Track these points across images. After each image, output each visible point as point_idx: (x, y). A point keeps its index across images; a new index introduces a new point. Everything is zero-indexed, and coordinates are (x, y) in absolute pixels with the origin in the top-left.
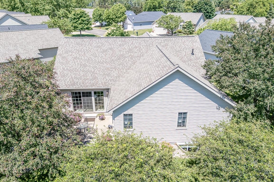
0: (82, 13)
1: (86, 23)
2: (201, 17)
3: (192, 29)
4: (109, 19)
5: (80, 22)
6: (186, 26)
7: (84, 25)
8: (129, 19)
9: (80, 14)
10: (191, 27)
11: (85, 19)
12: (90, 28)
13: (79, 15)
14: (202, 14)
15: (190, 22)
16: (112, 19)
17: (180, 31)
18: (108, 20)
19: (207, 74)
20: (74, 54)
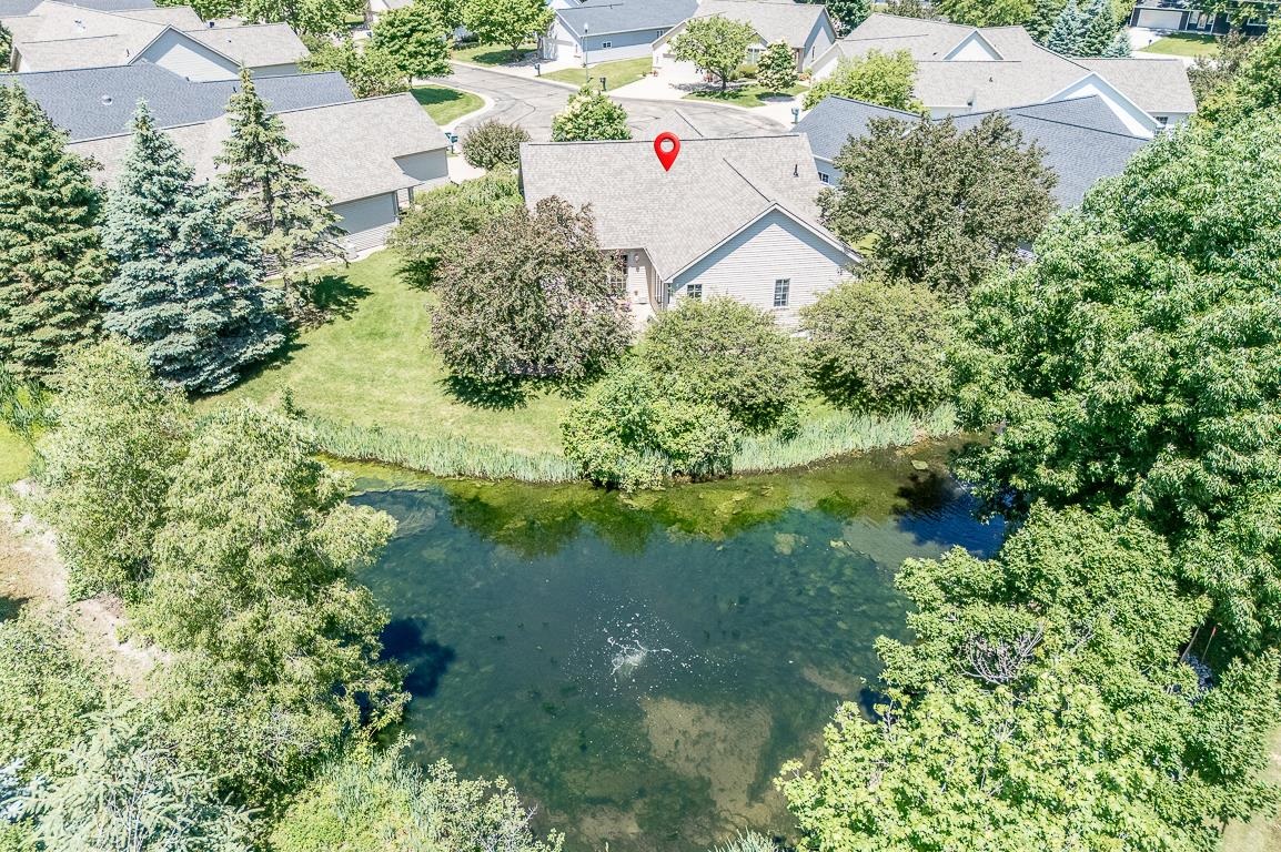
0: (418, 15)
1: (433, 51)
2: (818, 20)
3: (789, 71)
4: (493, 24)
5: (411, 48)
6: (769, 62)
7: (427, 58)
8: (562, 22)
9: (410, 21)
10: (785, 64)
11: (426, 38)
12: (447, 70)
13: (409, 26)
14: (821, 10)
15: (783, 46)
16: (502, 25)
17: (749, 72)
18: (487, 27)
19: (822, 216)
20: (557, 180)
